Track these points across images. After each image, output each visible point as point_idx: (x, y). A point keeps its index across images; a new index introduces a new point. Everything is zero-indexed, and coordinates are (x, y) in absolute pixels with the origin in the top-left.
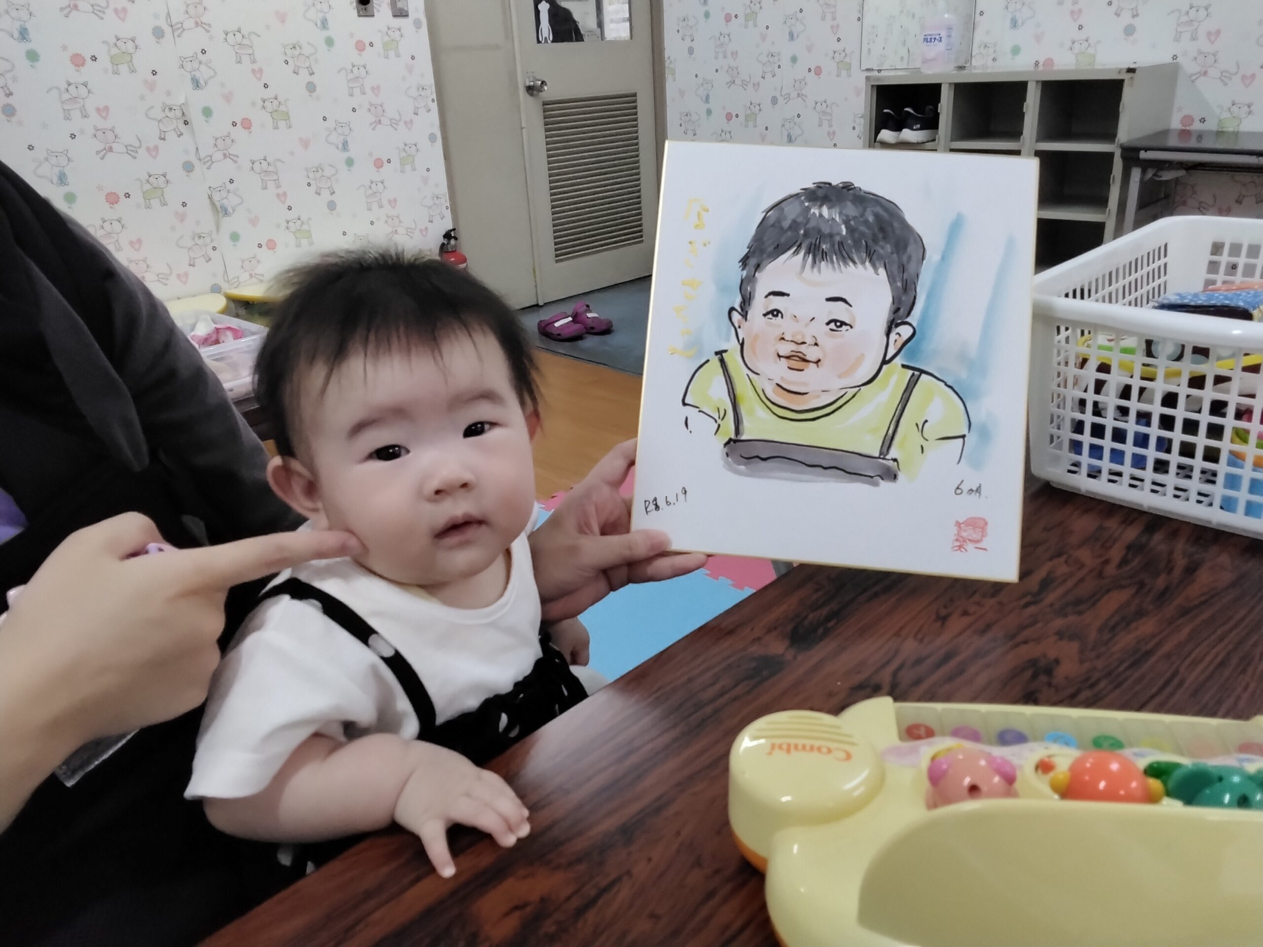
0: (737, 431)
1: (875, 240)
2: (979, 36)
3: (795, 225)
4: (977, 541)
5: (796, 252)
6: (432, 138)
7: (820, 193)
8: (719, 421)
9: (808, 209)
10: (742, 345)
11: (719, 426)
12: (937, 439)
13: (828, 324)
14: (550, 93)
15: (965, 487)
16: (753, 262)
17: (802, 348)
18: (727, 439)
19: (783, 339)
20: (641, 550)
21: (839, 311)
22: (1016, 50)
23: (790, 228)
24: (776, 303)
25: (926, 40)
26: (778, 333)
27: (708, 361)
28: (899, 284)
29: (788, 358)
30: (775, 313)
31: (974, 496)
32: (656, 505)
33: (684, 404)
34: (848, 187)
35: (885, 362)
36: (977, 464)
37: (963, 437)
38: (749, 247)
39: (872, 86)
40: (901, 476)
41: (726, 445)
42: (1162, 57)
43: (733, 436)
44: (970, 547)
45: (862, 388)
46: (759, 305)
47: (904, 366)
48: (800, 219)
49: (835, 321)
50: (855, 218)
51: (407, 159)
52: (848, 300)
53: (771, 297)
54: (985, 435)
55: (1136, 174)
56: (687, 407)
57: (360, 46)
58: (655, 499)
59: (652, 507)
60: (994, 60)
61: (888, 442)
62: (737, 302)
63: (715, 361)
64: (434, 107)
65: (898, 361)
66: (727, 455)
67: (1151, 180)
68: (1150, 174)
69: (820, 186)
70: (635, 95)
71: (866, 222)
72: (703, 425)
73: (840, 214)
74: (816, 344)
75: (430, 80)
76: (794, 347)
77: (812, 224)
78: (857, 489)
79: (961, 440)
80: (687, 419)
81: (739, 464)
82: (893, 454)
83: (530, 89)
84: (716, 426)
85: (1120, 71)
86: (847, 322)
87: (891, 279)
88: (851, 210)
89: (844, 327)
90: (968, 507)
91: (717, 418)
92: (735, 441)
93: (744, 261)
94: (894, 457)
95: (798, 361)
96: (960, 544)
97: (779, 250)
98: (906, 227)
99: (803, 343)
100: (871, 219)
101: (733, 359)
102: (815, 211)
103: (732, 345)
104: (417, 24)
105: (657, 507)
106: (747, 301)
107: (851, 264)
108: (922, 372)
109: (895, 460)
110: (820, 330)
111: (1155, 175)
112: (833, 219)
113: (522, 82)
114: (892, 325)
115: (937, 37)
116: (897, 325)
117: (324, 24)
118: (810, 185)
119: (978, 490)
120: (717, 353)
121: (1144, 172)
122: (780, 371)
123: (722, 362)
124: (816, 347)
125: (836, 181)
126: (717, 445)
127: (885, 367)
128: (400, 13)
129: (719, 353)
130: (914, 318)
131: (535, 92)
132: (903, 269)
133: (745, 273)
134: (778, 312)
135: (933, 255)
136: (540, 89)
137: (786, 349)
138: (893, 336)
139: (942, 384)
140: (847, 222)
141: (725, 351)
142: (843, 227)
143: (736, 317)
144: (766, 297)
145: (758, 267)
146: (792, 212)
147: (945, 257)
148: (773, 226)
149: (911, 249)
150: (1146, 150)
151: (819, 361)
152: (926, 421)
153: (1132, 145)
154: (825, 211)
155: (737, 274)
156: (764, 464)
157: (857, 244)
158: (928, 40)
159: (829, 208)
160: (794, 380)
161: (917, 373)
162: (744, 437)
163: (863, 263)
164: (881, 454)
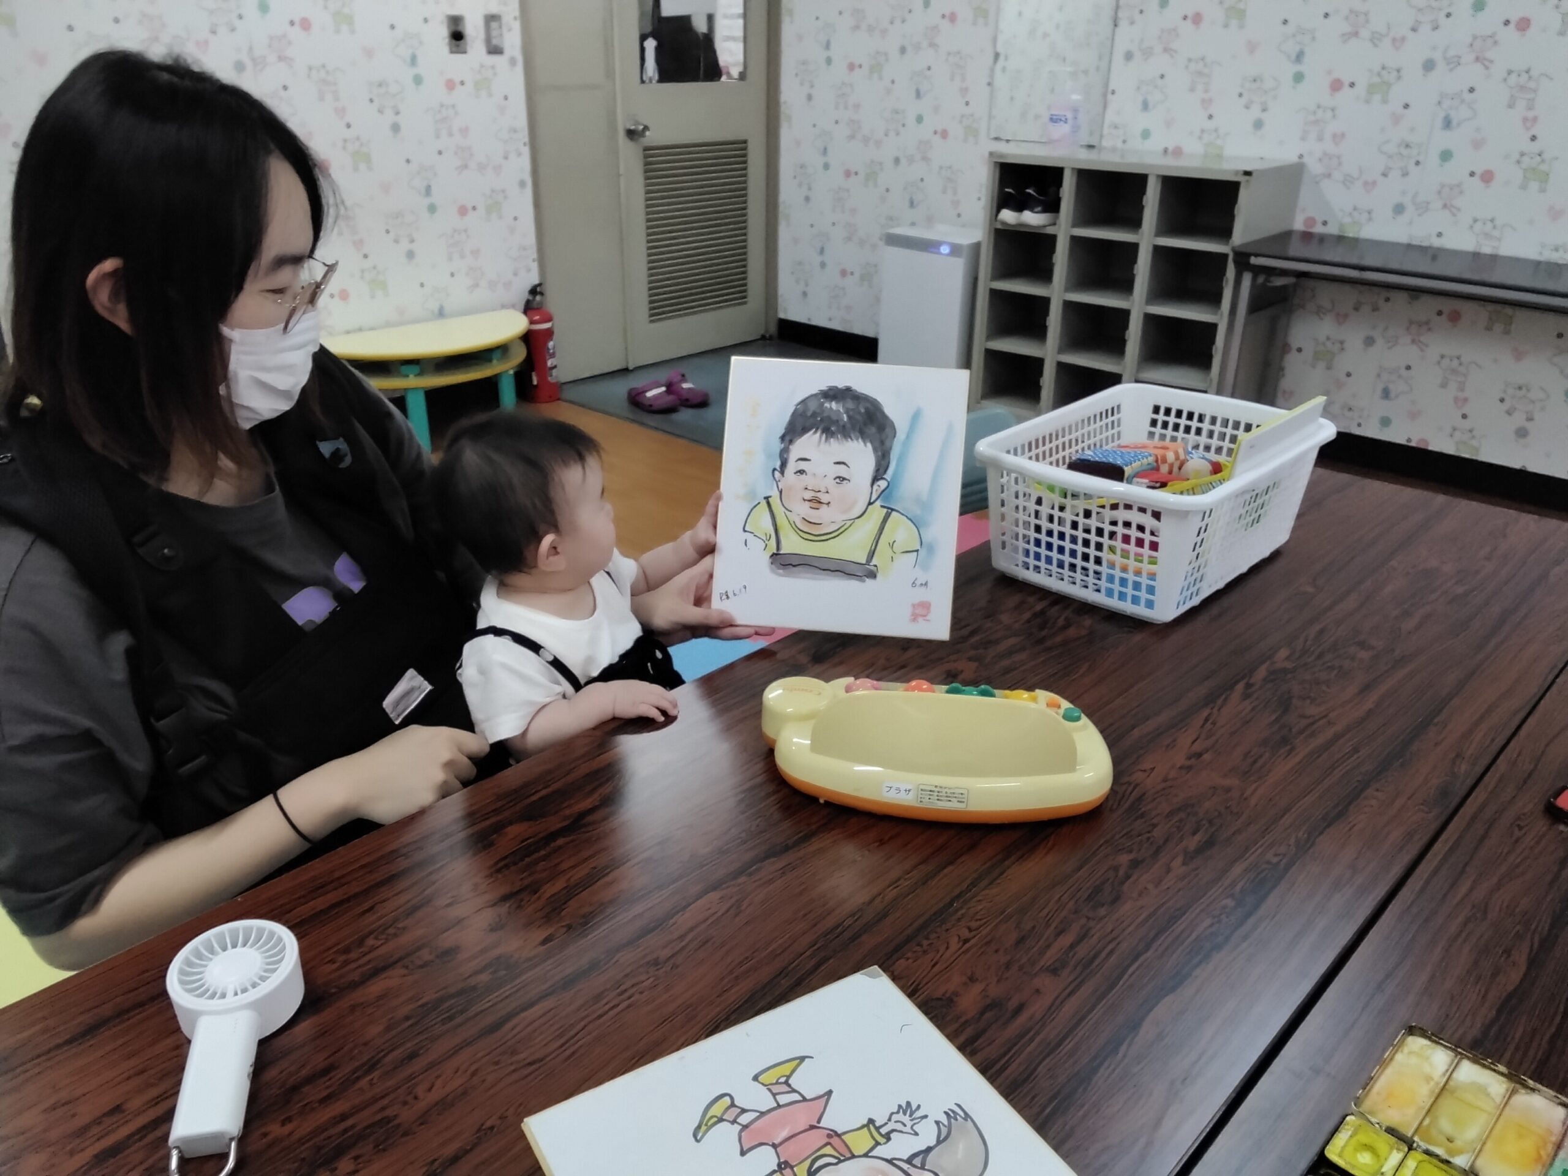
0: (778, 548)
1: (865, 424)
2: (1110, 117)
3: (814, 414)
4: (925, 616)
5: (815, 432)
6: (522, 184)
7: (831, 393)
8: (767, 542)
9: (822, 404)
10: (781, 492)
11: (766, 546)
12: (903, 552)
13: (835, 479)
14: (653, 137)
15: (918, 583)
16: (787, 438)
17: (818, 495)
18: (771, 554)
19: (806, 488)
20: (713, 620)
21: (842, 471)
22: (1146, 134)
23: (811, 416)
24: (803, 465)
25: (1051, 120)
26: (804, 485)
27: (759, 503)
28: (880, 453)
29: (810, 501)
30: (801, 472)
31: (923, 588)
32: (727, 595)
33: (745, 531)
34: (848, 389)
35: (870, 504)
36: (926, 568)
37: (917, 551)
38: (786, 429)
39: (996, 162)
40: (879, 576)
41: (772, 556)
42: (1288, 156)
43: (775, 552)
44: (920, 619)
45: (856, 520)
46: (792, 467)
47: (882, 507)
48: (818, 411)
49: (839, 477)
50: (852, 410)
51: (494, 208)
52: (847, 463)
53: (800, 462)
54: (931, 549)
55: (1247, 280)
56: (747, 533)
57: (450, 85)
58: (727, 592)
59: (724, 597)
60: (1124, 142)
61: (871, 555)
62: (778, 464)
63: (764, 502)
64: (526, 151)
65: (878, 503)
66: (772, 563)
67: (1264, 285)
68: (1261, 279)
69: (831, 389)
70: (745, 142)
71: (860, 413)
72: (756, 545)
73: (843, 407)
74: (827, 492)
75: (522, 122)
76: (813, 494)
77: (825, 414)
78: (854, 584)
79: (915, 553)
80: (746, 541)
81: (779, 569)
82: (874, 562)
83: (631, 134)
84: (764, 545)
85: (1237, 173)
86: (847, 478)
87: (875, 450)
88: (850, 404)
89: (845, 482)
90: (920, 595)
91: (765, 539)
92: (776, 554)
93: (783, 438)
94: (875, 563)
95: (816, 502)
96: (915, 618)
97: (805, 430)
98: (886, 417)
99: (819, 491)
100: (863, 410)
101: (775, 501)
102: (827, 405)
103: (775, 493)
104: (513, 62)
105: (728, 597)
106: (784, 464)
107: (849, 440)
108: (893, 510)
109: (876, 566)
110: (830, 483)
111: (1267, 280)
112: (839, 411)
113: (622, 124)
114: (875, 479)
115: (1063, 119)
116: (878, 480)
117: (413, 60)
118: (824, 388)
119: (926, 584)
120: (765, 498)
121: (1254, 279)
122: (804, 510)
123: (768, 504)
124: (827, 494)
125: (841, 385)
126: (766, 557)
127: (870, 507)
128: (495, 50)
129: (767, 498)
130: (889, 475)
131: (636, 137)
132: (882, 443)
133: (783, 445)
134: (804, 471)
135: (901, 435)
136: (642, 133)
137: (808, 495)
138: (875, 487)
139: (905, 518)
140: (847, 412)
141: (770, 497)
142: (845, 415)
143: (777, 474)
144: (796, 461)
145: (791, 442)
146: (813, 406)
147: (908, 437)
148: (801, 415)
149: (888, 430)
150: (1257, 255)
151: (829, 503)
152: (894, 542)
153: (1244, 250)
154: (834, 405)
155: (778, 446)
156: (794, 569)
157: (853, 428)
158: (1054, 120)
159: (836, 403)
160: (813, 515)
161: (890, 511)
162: (781, 552)
163: (857, 439)
164: (867, 561)
